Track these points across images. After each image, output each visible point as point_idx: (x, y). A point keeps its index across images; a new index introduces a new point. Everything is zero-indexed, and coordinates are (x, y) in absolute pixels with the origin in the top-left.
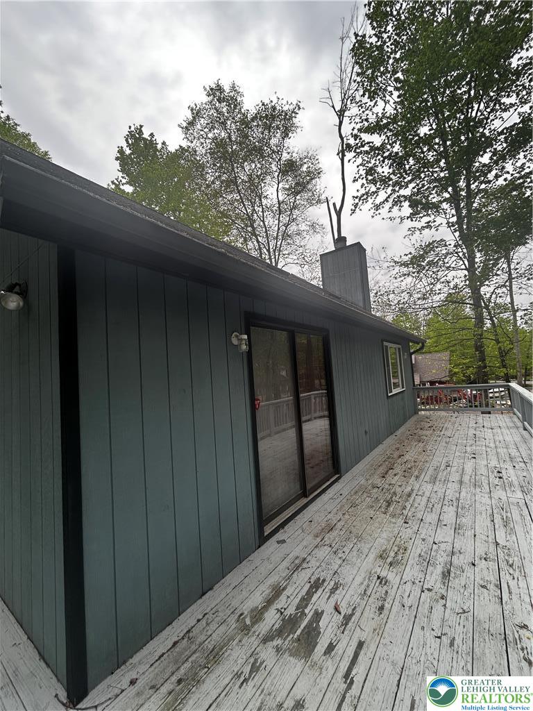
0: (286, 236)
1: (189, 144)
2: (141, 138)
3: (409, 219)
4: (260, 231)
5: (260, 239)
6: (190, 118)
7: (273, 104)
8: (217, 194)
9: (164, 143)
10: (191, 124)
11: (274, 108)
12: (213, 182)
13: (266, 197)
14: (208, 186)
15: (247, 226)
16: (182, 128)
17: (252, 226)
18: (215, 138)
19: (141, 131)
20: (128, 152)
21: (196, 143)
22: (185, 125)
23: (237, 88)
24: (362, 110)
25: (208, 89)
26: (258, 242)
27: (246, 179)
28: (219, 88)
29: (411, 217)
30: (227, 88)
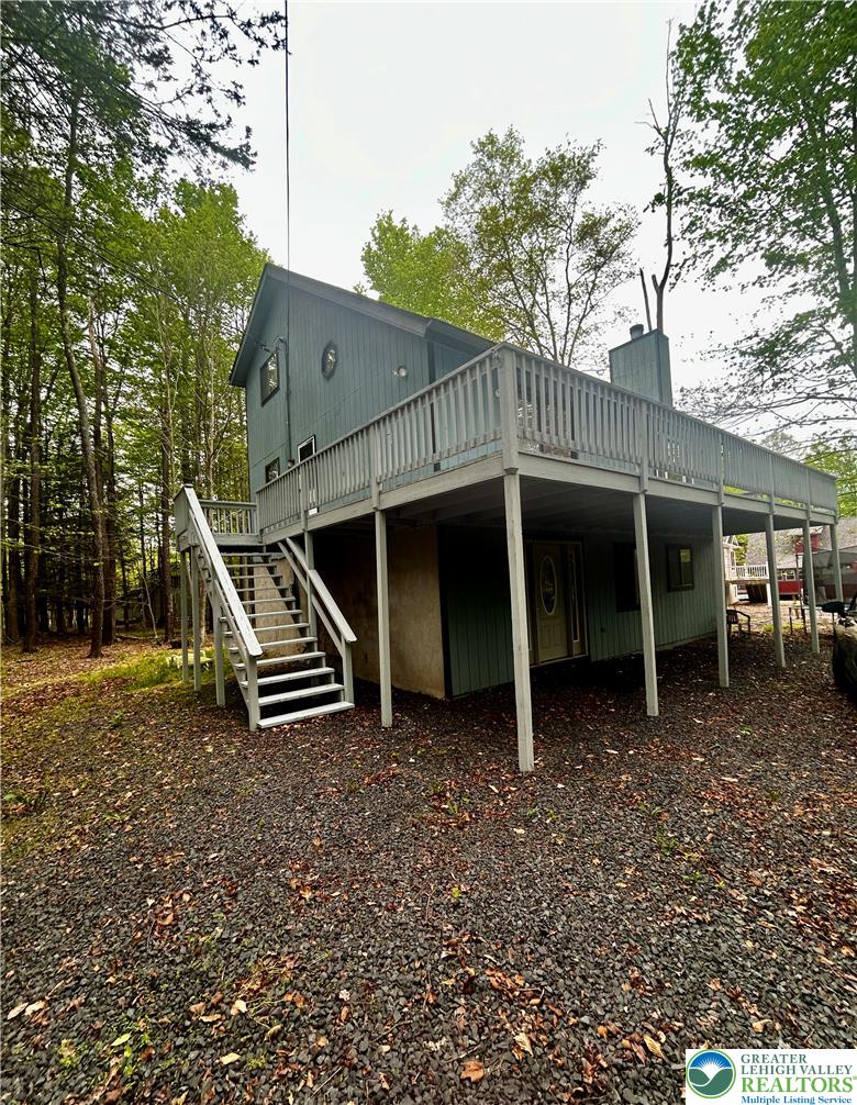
0: (579, 332)
1: (450, 223)
2: (391, 228)
3: (757, 285)
4: (544, 330)
5: (542, 341)
6: (454, 190)
7: (562, 152)
8: (485, 285)
9: (415, 228)
10: (454, 197)
11: (562, 157)
12: (480, 270)
13: (553, 280)
14: (473, 276)
15: (524, 325)
16: (442, 203)
17: (532, 325)
18: (483, 210)
19: (389, 218)
20: (375, 247)
21: (459, 222)
22: (445, 199)
23: (516, 134)
24: (682, 141)
25: (477, 145)
26: (539, 345)
27: (524, 257)
28: (491, 139)
29: (760, 281)
30: (501, 138)
